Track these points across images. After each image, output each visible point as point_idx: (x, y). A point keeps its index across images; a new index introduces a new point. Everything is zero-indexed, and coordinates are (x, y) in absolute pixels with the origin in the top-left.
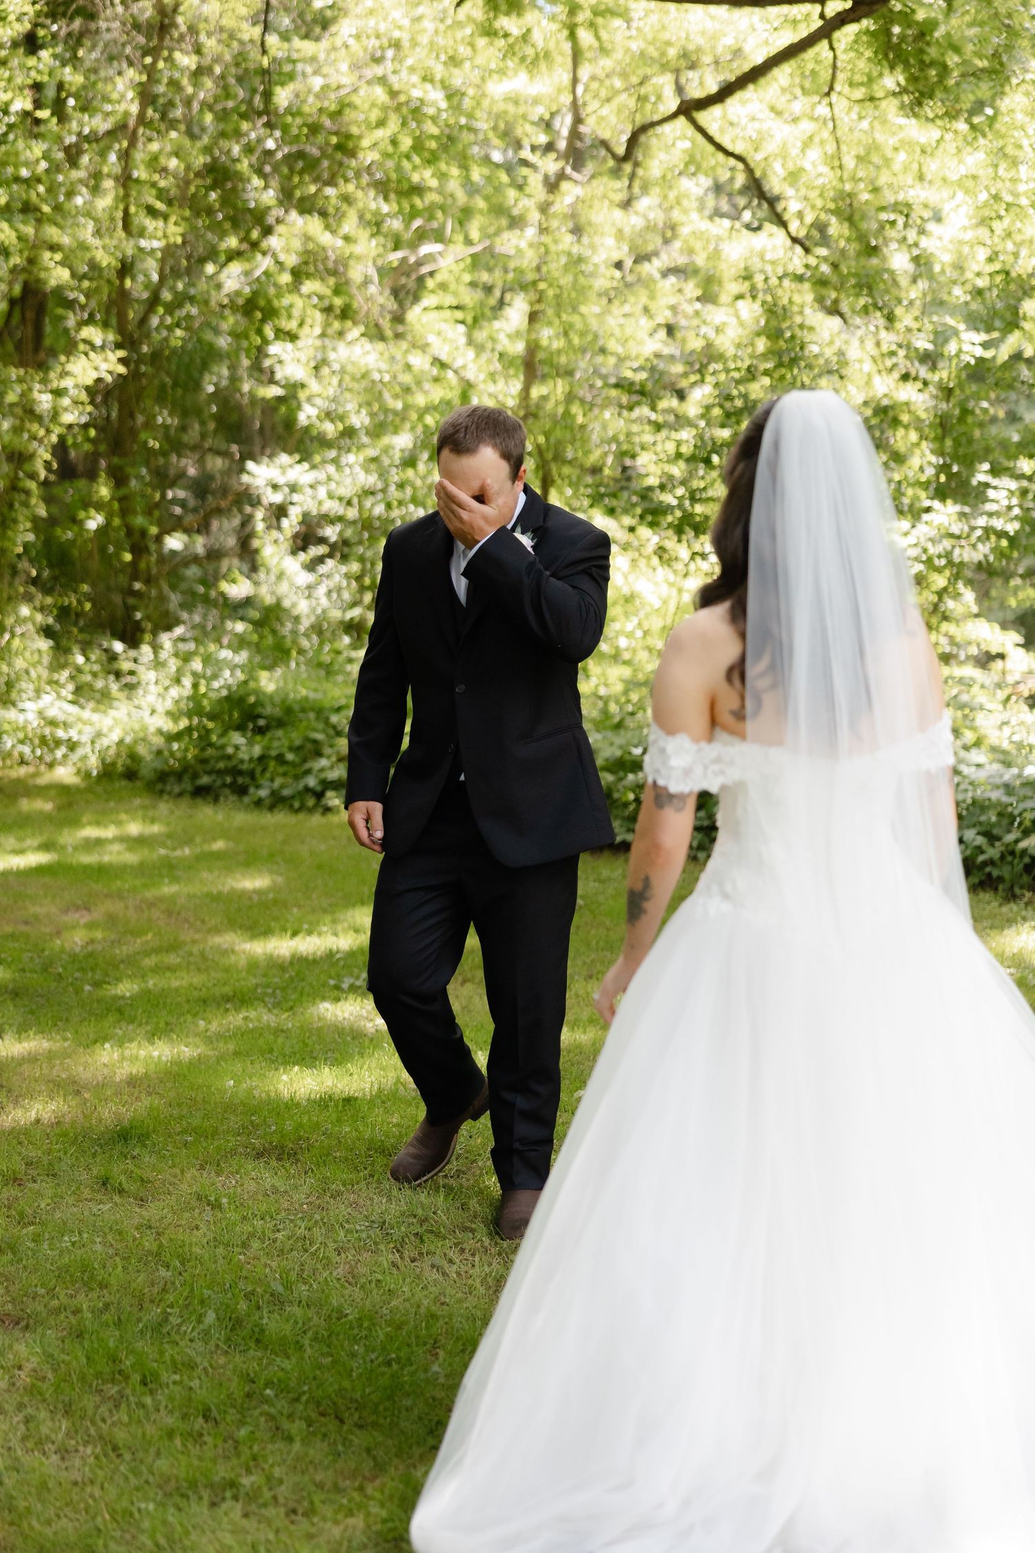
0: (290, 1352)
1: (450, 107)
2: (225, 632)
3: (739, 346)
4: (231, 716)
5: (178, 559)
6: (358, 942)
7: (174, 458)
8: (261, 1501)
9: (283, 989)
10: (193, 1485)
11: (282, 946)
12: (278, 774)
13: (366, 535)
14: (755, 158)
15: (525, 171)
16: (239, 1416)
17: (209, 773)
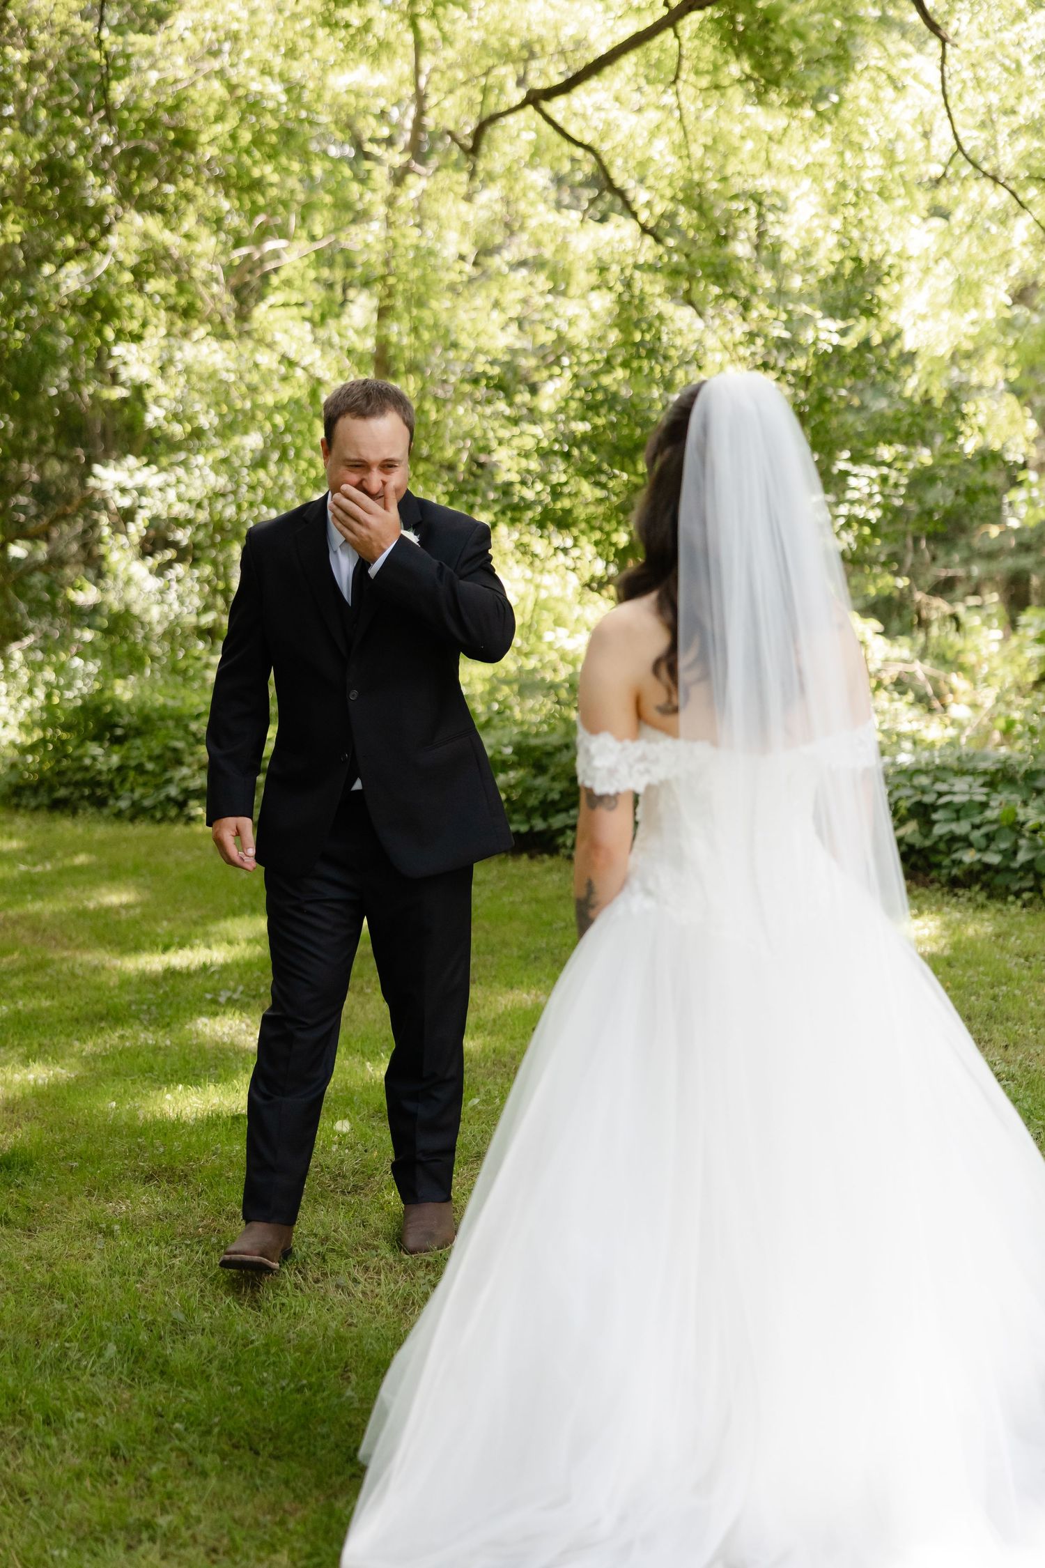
0: (196, 1382)
1: (290, 100)
2: (73, 641)
3: (591, 338)
4: (86, 727)
5: (21, 567)
6: (232, 954)
7: (14, 463)
8: (180, 1541)
9: (159, 1005)
10: (106, 1527)
11: (154, 962)
12: (138, 785)
13: (218, 538)
14: (604, 147)
15: (367, 165)
16: (149, 1453)
17: (66, 785)
